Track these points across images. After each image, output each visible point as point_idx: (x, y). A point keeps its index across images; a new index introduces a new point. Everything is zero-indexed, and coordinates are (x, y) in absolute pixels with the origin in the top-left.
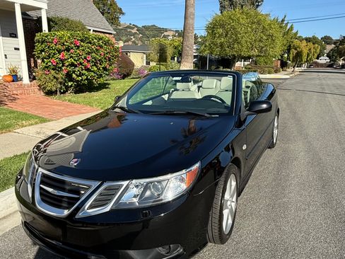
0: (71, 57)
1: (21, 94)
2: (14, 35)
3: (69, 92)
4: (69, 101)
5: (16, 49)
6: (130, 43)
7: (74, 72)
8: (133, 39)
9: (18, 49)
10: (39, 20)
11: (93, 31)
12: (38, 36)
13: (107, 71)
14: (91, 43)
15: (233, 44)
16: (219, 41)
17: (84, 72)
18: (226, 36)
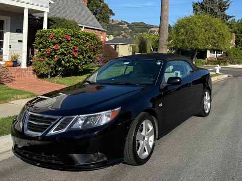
0: (63, 48)
1: (18, 76)
2: (20, 31)
3: (58, 75)
4: (57, 82)
5: (19, 41)
6: (121, 37)
7: (63, 59)
8: (124, 33)
9: (21, 41)
10: (42, 19)
11: (85, 28)
12: (39, 32)
13: (91, 59)
14: (79, 38)
15: (192, 40)
16: (181, 38)
17: (72, 59)
18: (187, 34)
